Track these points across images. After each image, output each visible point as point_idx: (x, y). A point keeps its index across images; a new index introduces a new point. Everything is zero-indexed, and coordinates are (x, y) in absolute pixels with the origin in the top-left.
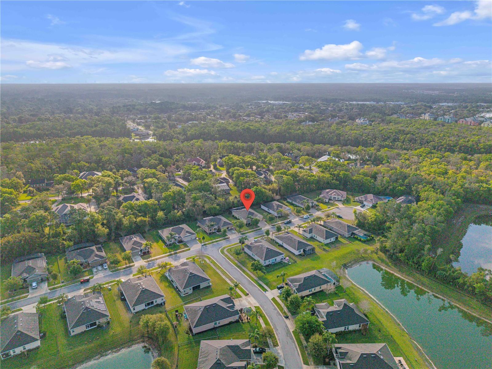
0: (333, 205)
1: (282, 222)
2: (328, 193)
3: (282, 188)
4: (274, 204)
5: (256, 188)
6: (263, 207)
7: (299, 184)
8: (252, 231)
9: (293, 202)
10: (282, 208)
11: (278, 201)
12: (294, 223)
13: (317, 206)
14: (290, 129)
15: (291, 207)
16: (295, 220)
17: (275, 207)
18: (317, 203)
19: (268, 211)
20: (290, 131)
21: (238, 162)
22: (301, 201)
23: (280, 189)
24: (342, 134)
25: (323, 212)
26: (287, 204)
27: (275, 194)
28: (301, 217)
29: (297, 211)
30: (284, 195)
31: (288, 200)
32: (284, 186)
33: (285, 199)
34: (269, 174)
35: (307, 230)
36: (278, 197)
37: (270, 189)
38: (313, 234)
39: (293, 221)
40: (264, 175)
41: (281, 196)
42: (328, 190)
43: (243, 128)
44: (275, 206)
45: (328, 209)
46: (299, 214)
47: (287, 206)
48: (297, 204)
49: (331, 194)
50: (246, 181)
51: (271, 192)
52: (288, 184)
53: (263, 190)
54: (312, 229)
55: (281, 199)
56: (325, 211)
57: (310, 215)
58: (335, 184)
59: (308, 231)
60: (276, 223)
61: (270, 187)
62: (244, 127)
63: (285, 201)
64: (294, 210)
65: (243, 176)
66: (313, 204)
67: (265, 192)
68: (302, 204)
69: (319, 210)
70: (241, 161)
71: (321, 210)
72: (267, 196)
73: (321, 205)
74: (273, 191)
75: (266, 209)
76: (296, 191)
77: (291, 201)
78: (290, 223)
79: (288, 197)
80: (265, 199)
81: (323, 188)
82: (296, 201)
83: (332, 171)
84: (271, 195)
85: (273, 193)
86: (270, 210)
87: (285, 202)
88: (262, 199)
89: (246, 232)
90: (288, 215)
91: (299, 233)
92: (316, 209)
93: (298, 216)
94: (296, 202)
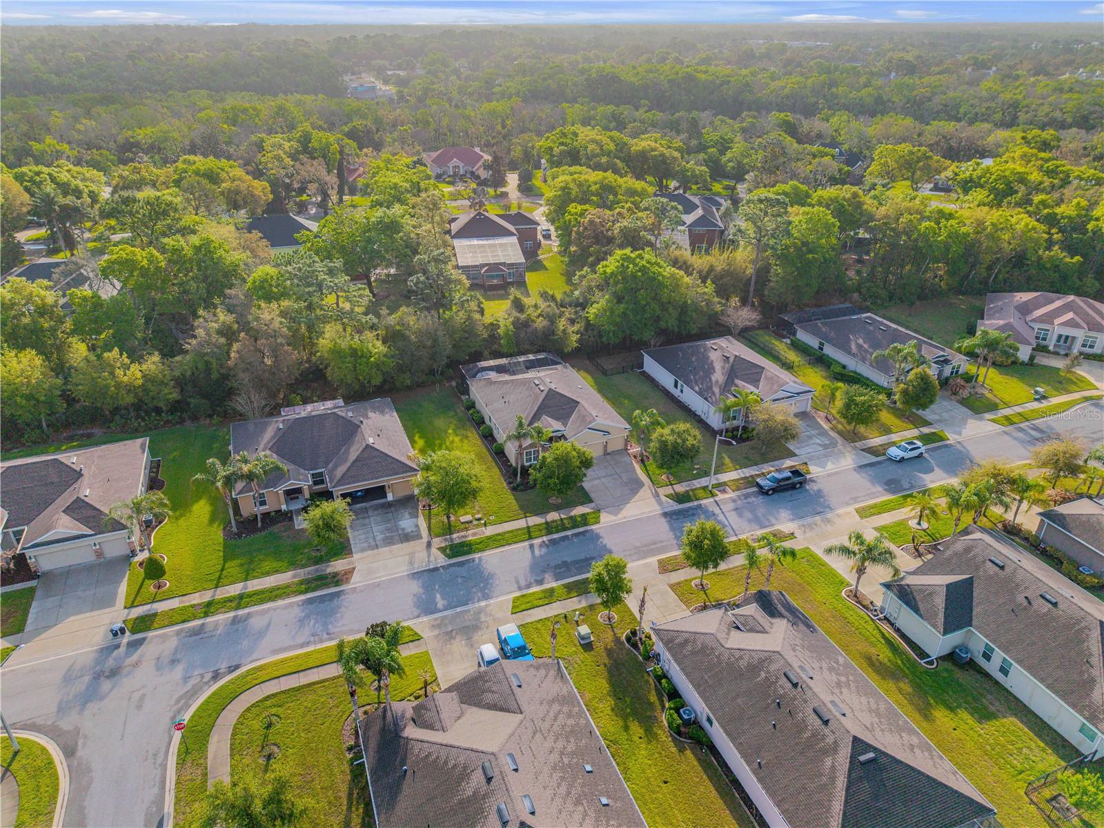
0: (1062, 383)
1: (747, 472)
2: (1025, 309)
3: (777, 270)
4: (714, 356)
5: (626, 258)
6: (652, 366)
7: (860, 261)
8: (529, 533)
9: (829, 350)
10: (755, 381)
11: (744, 335)
12: (819, 493)
13: (969, 378)
14: (833, 84)
15: (815, 379)
16: (830, 466)
17: (718, 376)
18: (968, 367)
19: (676, 392)
20: (834, 90)
21: (591, 147)
22: (876, 345)
23: (763, 274)
24: (1025, 102)
25: (1008, 420)
26: (792, 356)
27: (735, 301)
28: (871, 451)
29: (847, 406)
30: (783, 308)
31: (803, 336)
32: (784, 258)
33: (784, 330)
34: (723, 209)
35: (929, 592)
36: (745, 316)
37: (711, 269)
38: (977, 640)
39: (814, 471)
40: (699, 212)
41: (763, 313)
42: (1024, 297)
43: (675, 77)
44: (718, 366)
45: (1036, 405)
46: (862, 429)
47: (788, 366)
48: (852, 364)
49: (1049, 318)
50: (591, 222)
51: (709, 288)
52: (810, 251)
53: (669, 271)
54: (969, 583)
55: (763, 326)
56: (1024, 417)
57: (926, 439)
58: (1056, 268)
59: (940, 602)
60: (704, 482)
61: (717, 259)
62: (677, 74)
63: (780, 336)
64: (833, 398)
65: (584, 200)
66: (947, 371)
67: (676, 285)
68: (882, 365)
69: (979, 405)
70: (612, 147)
71: (993, 407)
72: (685, 305)
73: (994, 381)
74: (727, 283)
75: (665, 378)
76: (843, 292)
77: (813, 342)
78: (793, 487)
79: (804, 321)
80: (671, 322)
81: (984, 282)
82: (844, 347)
83: (1042, 202)
84: (709, 303)
85: (723, 292)
86: (686, 388)
87: (781, 347)
88: (658, 319)
89: (490, 531)
90: (787, 433)
91: (856, 596)
92: (963, 402)
93: (852, 437)
94: (849, 352)
